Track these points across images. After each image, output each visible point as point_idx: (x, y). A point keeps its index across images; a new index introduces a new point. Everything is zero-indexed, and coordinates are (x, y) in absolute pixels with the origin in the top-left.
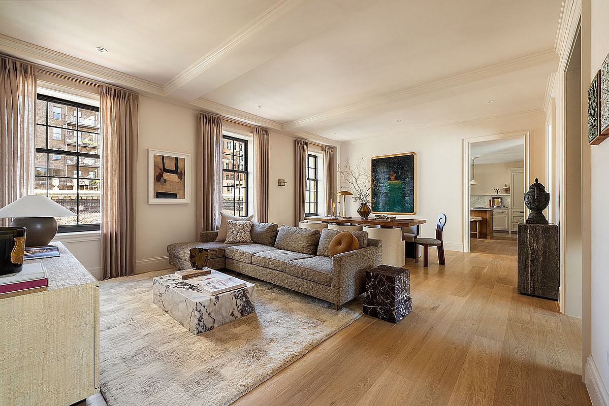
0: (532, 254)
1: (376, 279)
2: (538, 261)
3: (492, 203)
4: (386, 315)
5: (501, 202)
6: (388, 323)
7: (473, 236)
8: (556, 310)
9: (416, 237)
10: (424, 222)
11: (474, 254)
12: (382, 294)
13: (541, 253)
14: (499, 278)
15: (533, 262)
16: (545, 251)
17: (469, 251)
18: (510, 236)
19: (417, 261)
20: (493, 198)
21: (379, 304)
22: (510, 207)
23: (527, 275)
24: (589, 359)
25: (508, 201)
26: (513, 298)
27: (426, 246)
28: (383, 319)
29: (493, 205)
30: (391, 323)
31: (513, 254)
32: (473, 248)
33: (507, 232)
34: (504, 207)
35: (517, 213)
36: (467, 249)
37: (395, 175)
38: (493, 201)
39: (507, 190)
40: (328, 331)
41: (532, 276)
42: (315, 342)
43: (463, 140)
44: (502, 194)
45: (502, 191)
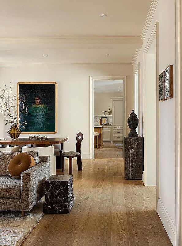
0: (132, 155)
1: (53, 186)
2: (134, 158)
4: (62, 209)
5: (106, 121)
6: (63, 214)
7: (95, 147)
8: (142, 184)
9: (61, 152)
10: (67, 139)
11: (96, 160)
12: (58, 195)
13: (135, 154)
14: (114, 173)
15: (132, 160)
16: (137, 152)
18: (112, 144)
19: (63, 170)
20: (102, 118)
21: (56, 203)
22: (112, 125)
23: (129, 167)
24: (159, 200)
25: (111, 120)
26: (124, 183)
27: (70, 158)
28: (60, 213)
29: (102, 123)
30: (65, 214)
32: (95, 156)
33: (110, 142)
34: (109, 124)
35: (115, 129)
36: (92, 157)
37: (39, 100)
38: (102, 121)
39: (110, 112)
40: (27, 231)
41: (132, 167)
42: (21, 240)
43: (90, 77)
44: (107, 115)
45: (107, 112)
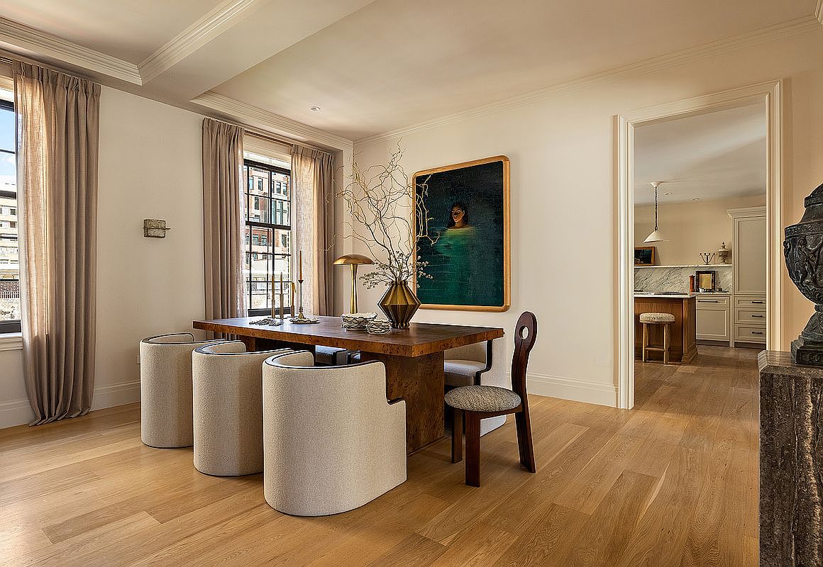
3: (695, 283)
5: (713, 281)
17: (631, 405)
18: (731, 353)
20: (698, 273)
22: (731, 291)
25: (727, 278)
29: (698, 287)
31: (738, 414)
33: (726, 344)
34: (720, 290)
35: (744, 304)
36: (626, 399)
37: (462, 214)
38: (698, 280)
39: (726, 256)
43: (615, 118)
44: (717, 264)
45: (717, 257)
